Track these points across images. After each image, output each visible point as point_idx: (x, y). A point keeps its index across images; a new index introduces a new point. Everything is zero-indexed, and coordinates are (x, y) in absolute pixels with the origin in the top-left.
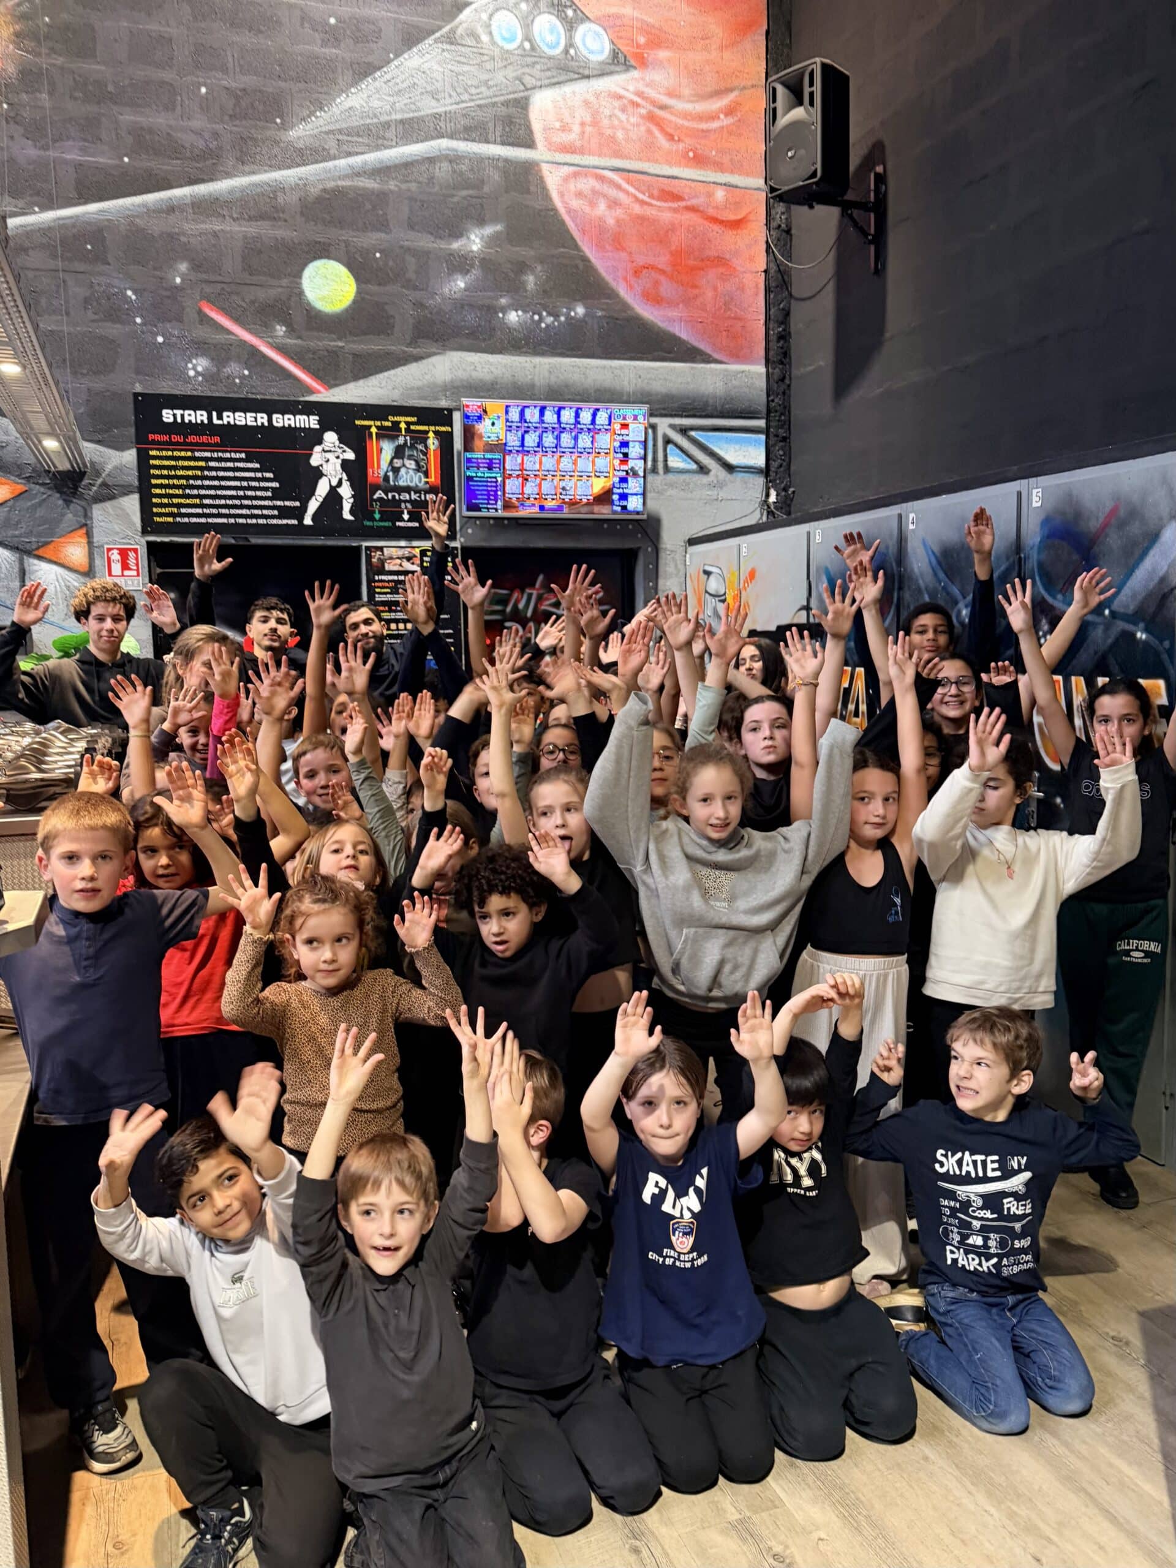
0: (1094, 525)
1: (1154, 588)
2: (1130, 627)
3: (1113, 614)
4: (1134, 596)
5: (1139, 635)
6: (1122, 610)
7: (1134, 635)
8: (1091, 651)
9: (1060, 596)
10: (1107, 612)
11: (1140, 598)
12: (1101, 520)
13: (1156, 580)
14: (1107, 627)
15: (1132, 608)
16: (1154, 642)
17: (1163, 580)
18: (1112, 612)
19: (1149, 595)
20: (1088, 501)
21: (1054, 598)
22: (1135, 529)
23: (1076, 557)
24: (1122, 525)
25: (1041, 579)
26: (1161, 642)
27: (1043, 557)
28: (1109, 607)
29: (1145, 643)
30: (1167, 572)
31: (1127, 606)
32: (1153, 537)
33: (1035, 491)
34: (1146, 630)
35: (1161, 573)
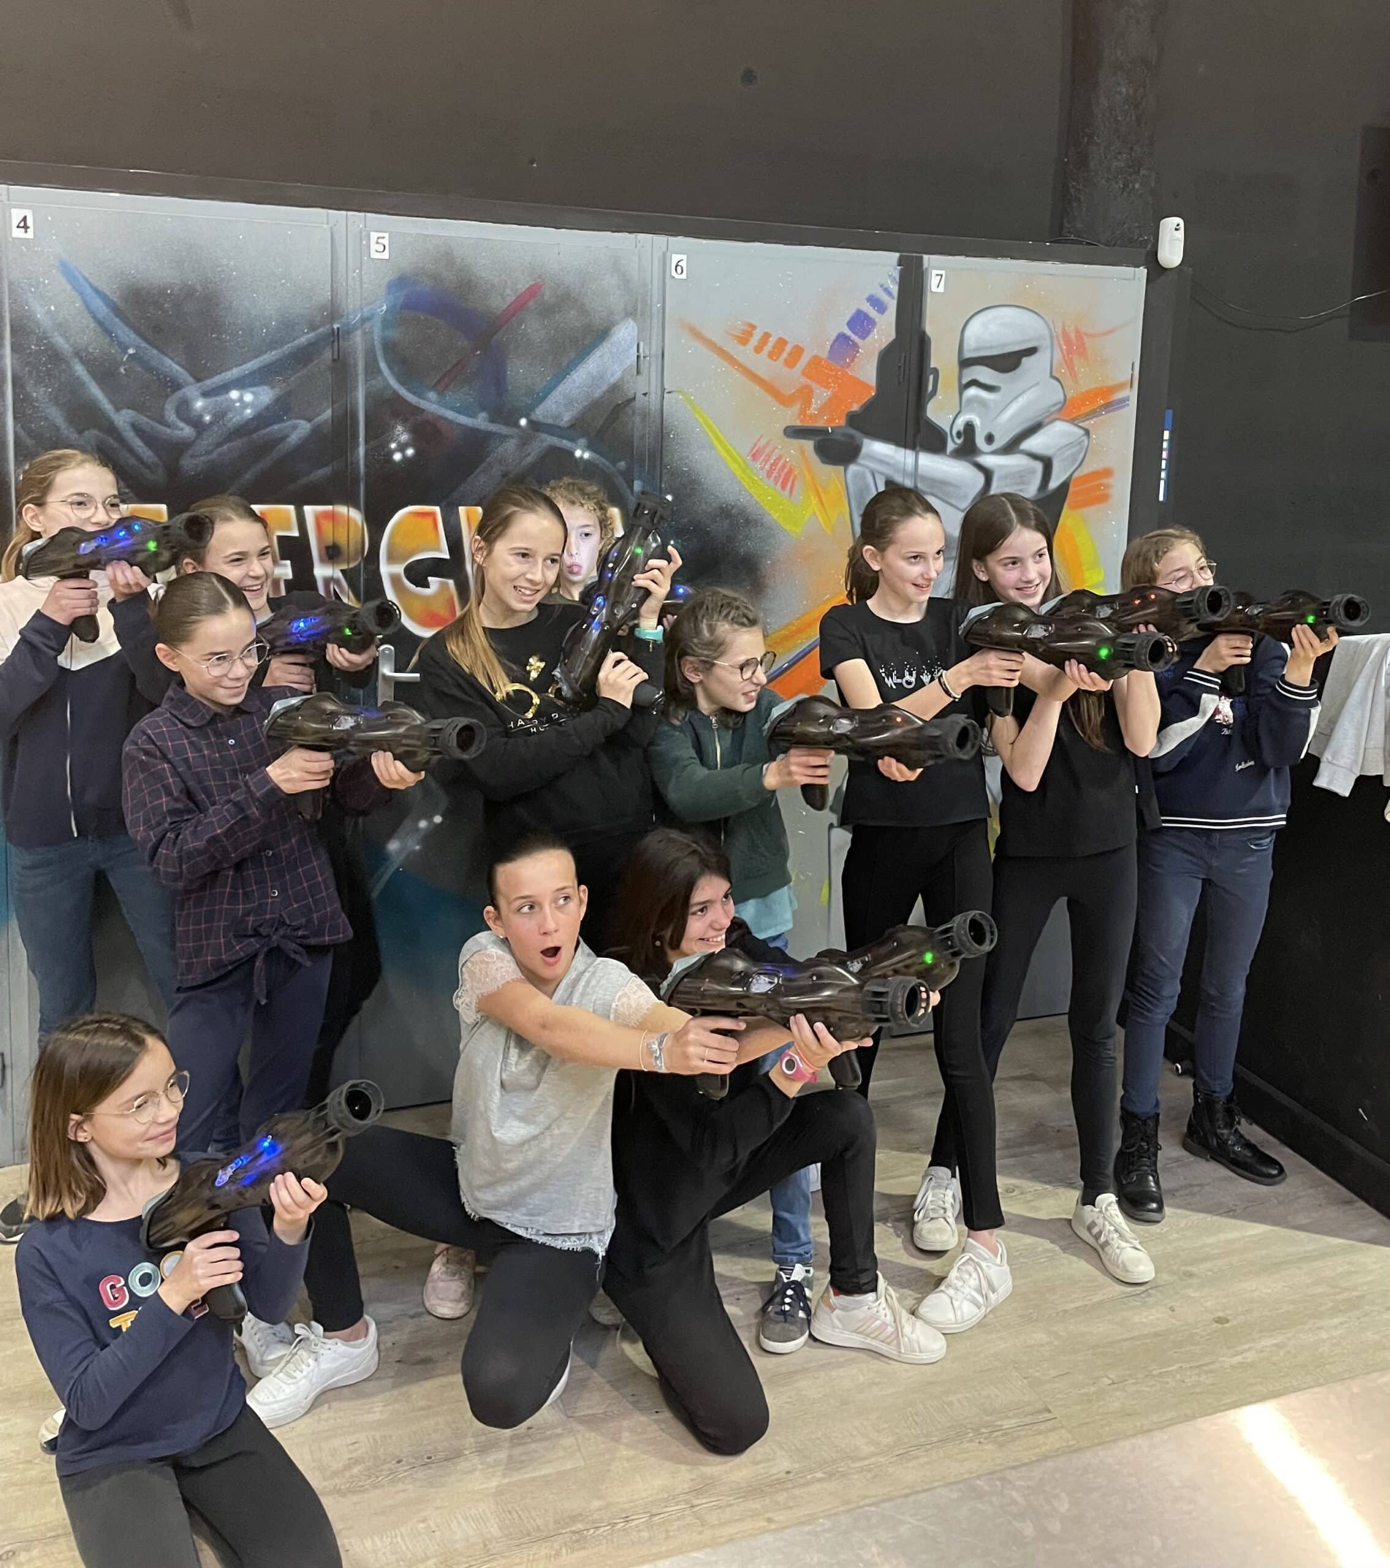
0: (498, 303)
1: (602, 397)
2: (566, 444)
3: (534, 425)
4: (570, 403)
5: (578, 453)
6: (550, 421)
7: (571, 454)
8: (497, 471)
9: (432, 395)
10: (523, 422)
11: (578, 407)
12: (510, 299)
13: (605, 388)
14: (525, 439)
15: (566, 419)
16: (601, 461)
17: (614, 388)
18: (530, 422)
19: (596, 405)
20: (484, 268)
21: (420, 396)
22: (571, 318)
23: (463, 343)
24: (547, 311)
25: (390, 368)
26: (614, 462)
27: (394, 334)
28: (527, 416)
29: (588, 463)
30: (622, 378)
31: (559, 416)
32: (600, 334)
33: (374, 236)
34: (589, 447)
35: (612, 380)
